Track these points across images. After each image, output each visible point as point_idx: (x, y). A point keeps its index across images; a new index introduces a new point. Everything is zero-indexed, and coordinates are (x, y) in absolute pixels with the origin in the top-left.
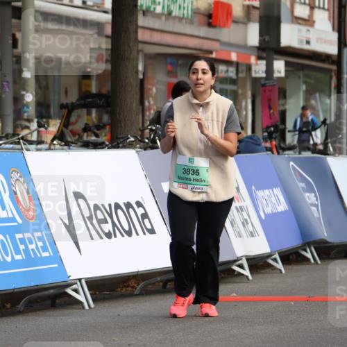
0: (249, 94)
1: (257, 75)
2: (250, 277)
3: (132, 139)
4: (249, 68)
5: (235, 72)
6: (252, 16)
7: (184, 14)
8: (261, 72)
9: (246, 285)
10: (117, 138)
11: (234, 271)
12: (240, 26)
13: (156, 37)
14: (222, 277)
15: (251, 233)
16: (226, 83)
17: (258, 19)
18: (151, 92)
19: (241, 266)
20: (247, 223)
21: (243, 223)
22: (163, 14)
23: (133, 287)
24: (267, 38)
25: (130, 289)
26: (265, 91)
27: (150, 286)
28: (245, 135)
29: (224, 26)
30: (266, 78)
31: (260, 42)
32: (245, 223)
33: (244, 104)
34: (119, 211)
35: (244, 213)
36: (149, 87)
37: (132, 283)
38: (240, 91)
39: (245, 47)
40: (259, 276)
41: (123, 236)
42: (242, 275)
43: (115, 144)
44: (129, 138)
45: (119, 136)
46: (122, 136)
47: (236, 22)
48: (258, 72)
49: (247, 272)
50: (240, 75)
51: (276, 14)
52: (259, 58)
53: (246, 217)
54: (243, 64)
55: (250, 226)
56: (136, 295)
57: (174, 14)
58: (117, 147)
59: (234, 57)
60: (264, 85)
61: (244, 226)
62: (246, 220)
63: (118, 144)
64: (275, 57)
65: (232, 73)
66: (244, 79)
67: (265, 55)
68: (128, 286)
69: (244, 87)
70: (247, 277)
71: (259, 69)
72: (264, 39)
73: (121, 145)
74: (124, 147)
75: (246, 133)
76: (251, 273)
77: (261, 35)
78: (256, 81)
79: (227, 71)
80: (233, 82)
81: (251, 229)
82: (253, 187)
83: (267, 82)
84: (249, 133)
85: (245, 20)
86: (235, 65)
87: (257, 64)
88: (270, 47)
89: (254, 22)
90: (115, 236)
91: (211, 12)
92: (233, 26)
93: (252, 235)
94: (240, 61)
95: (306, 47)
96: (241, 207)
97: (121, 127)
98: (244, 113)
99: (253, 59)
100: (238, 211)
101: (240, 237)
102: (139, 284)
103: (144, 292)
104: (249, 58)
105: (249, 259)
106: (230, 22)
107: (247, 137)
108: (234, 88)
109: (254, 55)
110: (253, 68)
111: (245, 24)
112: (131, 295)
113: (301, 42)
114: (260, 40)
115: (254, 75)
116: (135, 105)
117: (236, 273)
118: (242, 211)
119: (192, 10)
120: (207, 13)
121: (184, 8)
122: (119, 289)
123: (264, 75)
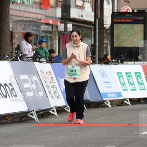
0: (57, 38)
1: (61, 30)
2: (57, 116)
3: (7, 56)
4: (57, 27)
5: (51, 28)
6: (58, 5)
7: (29, 3)
8: (62, 29)
9: (56, 119)
11: (50, 113)
12: (53, 9)
14: (45, 116)
15: (58, 97)
16: (48, 33)
17: (61, 6)
18: (15, 36)
19: (53, 111)
20: (56, 93)
21: (54, 93)
22: (21, 3)
23: (7, 120)
24: (65, 14)
25: (6, 120)
26: (64, 37)
27: (14, 119)
28: (56, 55)
29: (47, 9)
30: (64, 31)
31: (62, 16)
32: (55, 92)
33: (55, 42)
35: (55, 88)
36: (15, 34)
37: (7, 118)
38: (53, 37)
39: (55, 18)
40: (61, 115)
41: (3, 98)
42: (54, 114)
44: (6, 56)
45: (2, 55)
47: (52, 7)
48: (61, 29)
49: (56, 114)
50: (53, 30)
51: (68, 4)
52: (61, 23)
53: (55, 90)
54: (54, 25)
55: (57, 94)
56: (9, 123)
57: (25, 3)
59: (51, 22)
60: (63, 34)
61: (55, 94)
62: (55, 91)
63: (1, 58)
64: (68, 22)
65: (50, 29)
66: (55, 31)
67: (64, 21)
68: (5, 119)
69: (55, 35)
70: (56, 115)
71: (61, 27)
72: (63, 15)
73: (2, 59)
74: (4, 60)
75: (56, 54)
76: (57, 114)
77: (62, 13)
78: (60, 32)
79: (48, 28)
80: (50, 32)
81: (58, 95)
82: (59, 78)
83: (65, 33)
84: (57, 54)
85: (56, 6)
86: (51, 25)
87: (60, 25)
88: (66, 18)
89: (59, 7)
91: (41, 3)
92: (50, 9)
93: (58, 98)
94: (54, 24)
95: (81, 18)
96: (53, 86)
97: (3, 51)
98: (55, 46)
99: (59, 23)
100: (52, 87)
101: (53, 98)
102: (10, 119)
103: (12, 122)
104: (57, 23)
105: (57, 108)
106: (49, 7)
107: (56, 56)
108: (51, 35)
109: (59, 21)
110: (59, 27)
111: (56, 8)
112: (6, 123)
113: (79, 16)
114: (62, 15)
115: (59, 30)
116: (9, 42)
117: (51, 114)
118: (54, 87)
119: (33, 2)
121: (30, 1)
122: (1, 121)
123: (63, 30)
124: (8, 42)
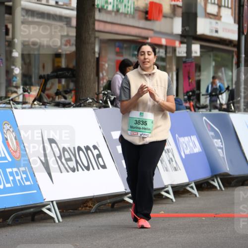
0: (174, 68)
1: (180, 55)
2: (174, 200)
3: (90, 101)
4: (174, 50)
5: (164, 53)
6: (176, 13)
7: (128, 11)
8: (183, 53)
9: (171, 205)
10: (80, 100)
11: (162, 195)
12: (168, 20)
13: (109, 28)
14: (155, 200)
15: (175, 168)
17: (181, 15)
18: (104, 67)
19: (168, 192)
20: (172, 161)
21: (169, 161)
22: (113, 11)
23: (90, 207)
24: (187, 28)
25: (88, 208)
26: (185, 66)
27: (102, 206)
29: (157, 20)
30: (187, 57)
31: (183, 31)
32: (170, 161)
34: (81, 152)
35: (170, 154)
36: (103, 63)
37: (90, 204)
38: (168, 66)
39: (172, 34)
40: (180, 199)
41: (83, 170)
42: (168, 198)
43: (78, 104)
44: (88, 100)
45: (81, 98)
46: (83, 98)
47: (165, 17)
48: (181, 53)
49: (171, 196)
50: (168, 55)
51: (194, 11)
52: (182, 42)
53: (171, 156)
54: (170, 47)
55: (174, 163)
56: (93, 213)
57: (121, 11)
58: (79, 106)
59: (164, 42)
60: (185, 62)
61: (170, 163)
62: (171, 159)
63: (80, 104)
64: (193, 41)
65: (162, 53)
66: (171, 58)
67: (185, 40)
68: (87, 206)
69: (171, 64)
70: (172, 200)
71: (181, 50)
72: (185, 29)
73: (82, 105)
74: (85, 106)
76: (175, 197)
77: (183, 26)
78: (179, 59)
79: (159, 52)
80: (163, 59)
81: (175, 165)
82: (177, 135)
83: (187, 60)
85: (172, 15)
86: (164, 48)
87: (180, 47)
88: (189, 35)
89: (178, 16)
90: (78, 170)
91: (147, 10)
92: (163, 20)
93: (176, 169)
94: (168, 45)
95: (215, 35)
97: (83, 92)
99: (177, 44)
101: (167, 171)
102: (94, 205)
103: (98, 211)
104: (175, 43)
105: (173, 187)
106: (161, 16)
108: (163, 64)
109: (178, 40)
110: (177, 50)
111: (172, 18)
112: (89, 213)
113: (211, 31)
115: (178, 55)
117: (164, 197)
118: (169, 152)
119: (134, 8)
120: (145, 10)
121: (128, 7)
122: (80, 208)
123: (185, 55)
124: (92, 76)
